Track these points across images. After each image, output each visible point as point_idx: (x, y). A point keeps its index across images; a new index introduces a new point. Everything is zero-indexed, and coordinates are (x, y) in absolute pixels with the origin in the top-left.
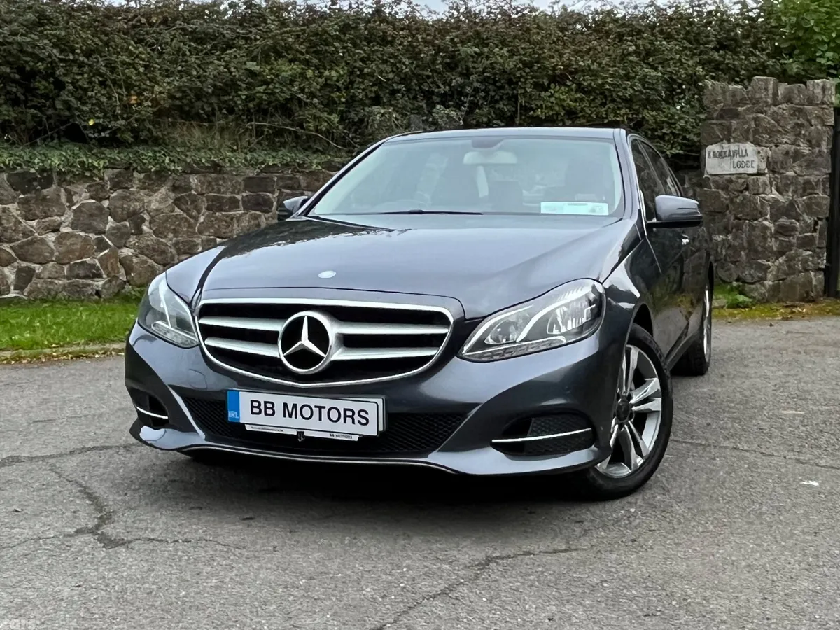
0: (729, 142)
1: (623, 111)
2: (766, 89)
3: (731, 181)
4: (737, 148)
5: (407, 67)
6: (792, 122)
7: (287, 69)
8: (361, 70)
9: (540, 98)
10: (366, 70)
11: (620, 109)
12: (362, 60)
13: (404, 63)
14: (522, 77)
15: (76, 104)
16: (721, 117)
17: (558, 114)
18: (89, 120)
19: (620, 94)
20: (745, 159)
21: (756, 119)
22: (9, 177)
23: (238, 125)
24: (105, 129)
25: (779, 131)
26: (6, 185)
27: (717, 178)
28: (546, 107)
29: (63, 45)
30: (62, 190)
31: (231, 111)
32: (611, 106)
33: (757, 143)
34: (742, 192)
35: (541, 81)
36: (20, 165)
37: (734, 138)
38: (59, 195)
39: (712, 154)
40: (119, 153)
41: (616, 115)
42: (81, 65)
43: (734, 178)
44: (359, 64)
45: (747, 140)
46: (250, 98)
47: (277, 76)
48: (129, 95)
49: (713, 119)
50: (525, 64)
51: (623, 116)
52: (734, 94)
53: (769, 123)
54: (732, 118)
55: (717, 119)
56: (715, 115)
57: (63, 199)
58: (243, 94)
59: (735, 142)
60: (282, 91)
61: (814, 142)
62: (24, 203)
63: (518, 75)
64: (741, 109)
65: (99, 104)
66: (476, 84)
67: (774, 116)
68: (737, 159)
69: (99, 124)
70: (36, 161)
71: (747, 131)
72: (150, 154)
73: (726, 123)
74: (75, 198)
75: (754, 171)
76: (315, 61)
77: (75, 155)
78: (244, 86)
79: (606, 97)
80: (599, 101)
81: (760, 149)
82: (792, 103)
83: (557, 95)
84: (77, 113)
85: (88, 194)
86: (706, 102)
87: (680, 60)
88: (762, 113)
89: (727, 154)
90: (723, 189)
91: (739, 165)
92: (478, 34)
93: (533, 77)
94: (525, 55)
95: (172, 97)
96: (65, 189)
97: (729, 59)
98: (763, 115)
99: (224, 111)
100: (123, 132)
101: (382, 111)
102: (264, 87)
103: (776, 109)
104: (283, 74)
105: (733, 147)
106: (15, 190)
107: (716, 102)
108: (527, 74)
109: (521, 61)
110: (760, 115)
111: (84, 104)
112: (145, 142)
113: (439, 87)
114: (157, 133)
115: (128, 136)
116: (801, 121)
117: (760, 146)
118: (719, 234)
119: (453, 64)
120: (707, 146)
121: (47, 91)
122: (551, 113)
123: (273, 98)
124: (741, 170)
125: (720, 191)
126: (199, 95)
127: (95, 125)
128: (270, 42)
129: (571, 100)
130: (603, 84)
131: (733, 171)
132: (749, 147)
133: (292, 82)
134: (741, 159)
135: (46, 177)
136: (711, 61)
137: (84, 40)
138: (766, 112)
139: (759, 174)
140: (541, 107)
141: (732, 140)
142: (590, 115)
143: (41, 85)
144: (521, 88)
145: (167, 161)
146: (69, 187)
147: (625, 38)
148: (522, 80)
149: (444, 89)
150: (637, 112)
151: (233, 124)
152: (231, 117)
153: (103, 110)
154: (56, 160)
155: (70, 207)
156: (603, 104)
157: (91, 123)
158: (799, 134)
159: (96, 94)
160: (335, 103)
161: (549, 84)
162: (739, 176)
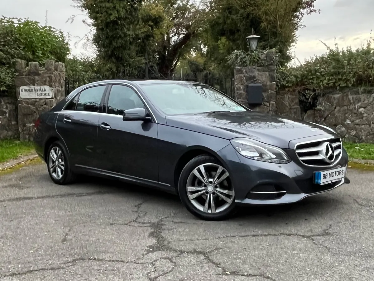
0: (34, 85)
3: (36, 101)
4: (39, 88)
16: (28, 75)
20: (45, 92)
21: (49, 77)
25: (56, 82)
27: (27, 100)
33: (51, 86)
34: (43, 106)
39: (23, 90)
43: (38, 100)
45: (45, 84)
49: (23, 75)
53: (54, 78)
54: (35, 75)
55: (26, 76)
56: (24, 74)
59: (38, 85)
61: (62, 86)
64: (40, 72)
68: (39, 92)
71: (45, 81)
73: (32, 78)
81: (52, 88)
86: (18, 68)
89: (33, 90)
90: (31, 104)
91: (41, 95)
105: (36, 87)
117: (52, 87)
118: (30, 123)
120: (20, 86)
124: (42, 97)
125: (30, 105)
131: (37, 97)
132: (47, 88)
134: (42, 92)
139: (52, 98)
141: (36, 85)
162: (41, 99)
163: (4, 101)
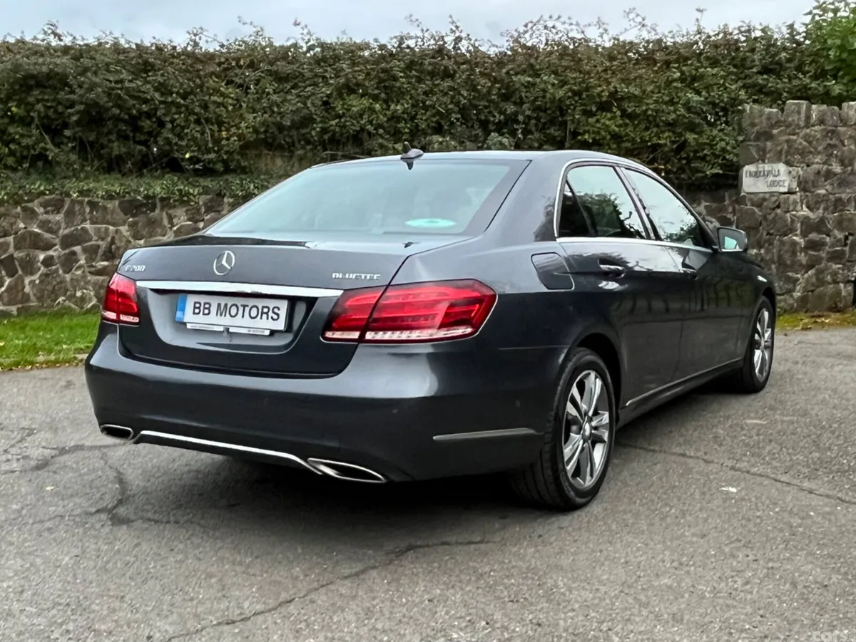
0: (764, 162)
1: (666, 134)
2: (799, 113)
3: (764, 199)
4: (770, 169)
5: (465, 98)
6: (825, 144)
7: (357, 104)
8: (424, 102)
9: (588, 124)
10: (427, 103)
11: (663, 132)
12: (425, 93)
13: (463, 96)
14: (572, 104)
15: (175, 140)
16: (757, 138)
17: (604, 138)
18: (186, 154)
19: (664, 118)
20: (778, 179)
21: (788, 141)
22: (120, 203)
23: (314, 155)
24: (198, 161)
25: (811, 152)
26: (118, 210)
27: (752, 196)
28: (594, 132)
29: (163, 88)
30: (164, 213)
31: (308, 142)
32: (655, 130)
33: (788, 164)
34: (774, 209)
35: (589, 108)
36: (128, 193)
37: (769, 159)
38: (162, 219)
39: (748, 174)
40: (212, 181)
41: (659, 138)
42: (178, 106)
43: (767, 196)
44: (422, 97)
45: (779, 160)
46: (324, 131)
47: (349, 110)
48: (220, 131)
49: (750, 140)
50: (575, 93)
51: (666, 139)
52: (769, 117)
53: (801, 144)
54: (767, 140)
55: (754, 141)
56: (752, 137)
57: (166, 222)
58: (318, 127)
59: (769, 162)
60: (353, 125)
61: (847, 162)
62: (132, 225)
63: (568, 103)
64: (775, 132)
65: (194, 139)
66: (528, 113)
67: (806, 138)
68: (771, 178)
69: (194, 156)
70: (142, 189)
71: (780, 152)
72: (238, 182)
73: (761, 144)
74: (175, 221)
75: (786, 190)
76: (383, 95)
77: (175, 184)
78: (319, 119)
79: (650, 123)
80: (642, 126)
81: (791, 169)
82: (825, 125)
83: (603, 121)
84: (176, 148)
85: (186, 218)
86: (744, 125)
87: (724, 84)
88: (794, 135)
89: (762, 174)
90: (757, 207)
91: (773, 184)
92: (531, 66)
93: (582, 105)
94: (574, 84)
95: (256, 131)
96: (167, 213)
97: (772, 82)
98: (795, 137)
99: (302, 143)
100: (215, 163)
101: (441, 140)
102: (337, 120)
103: (808, 131)
104: (354, 109)
105: (767, 167)
106: (126, 214)
107: (753, 125)
108: (576, 102)
109: (571, 90)
110: (792, 137)
111: (181, 139)
112: (234, 171)
113: (494, 116)
114: (244, 163)
115: (220, 167)
116: (834, 142)
117: (791, 166)
118: (753, 248)
119: (508, 94)
120: (744, 166)
121: (151, 129)
122: (597, 138)
123: (344, 131)
124: (774, 189)
125: (754, 208)
126: (281, 128)
127: (191, 158)
128: (342, 80)
129: (616, 126)
130: (647, 110)
131: (767, 190)
132: (782, 167)
133: (361, 116)
134: (774, 179)
135: (151, 202)
136: (754, 85)
137: (182, 84)
138: (798, 134)
139: (790, 192)
140: (588, 132)
141: (766, 161)
142: (634, 139)
143: (146, 124)
144: (570, 115)
145: (252, 187)
146: (170, 212)
147: (672, 65)
148: (572, 107)
149: (499, 117)
150: (680, 135)
151: (310, 155)
152: (309, 147)
153: (197, 145)
154: (158, 189)
155: (171, 228)
156: (647, 129)
157: (187, 156)
158: (831, 154)
159: (191, 131)
160: (400, 132)
161: (597, 111)
162: (772, 194)
163: (730, 197)
